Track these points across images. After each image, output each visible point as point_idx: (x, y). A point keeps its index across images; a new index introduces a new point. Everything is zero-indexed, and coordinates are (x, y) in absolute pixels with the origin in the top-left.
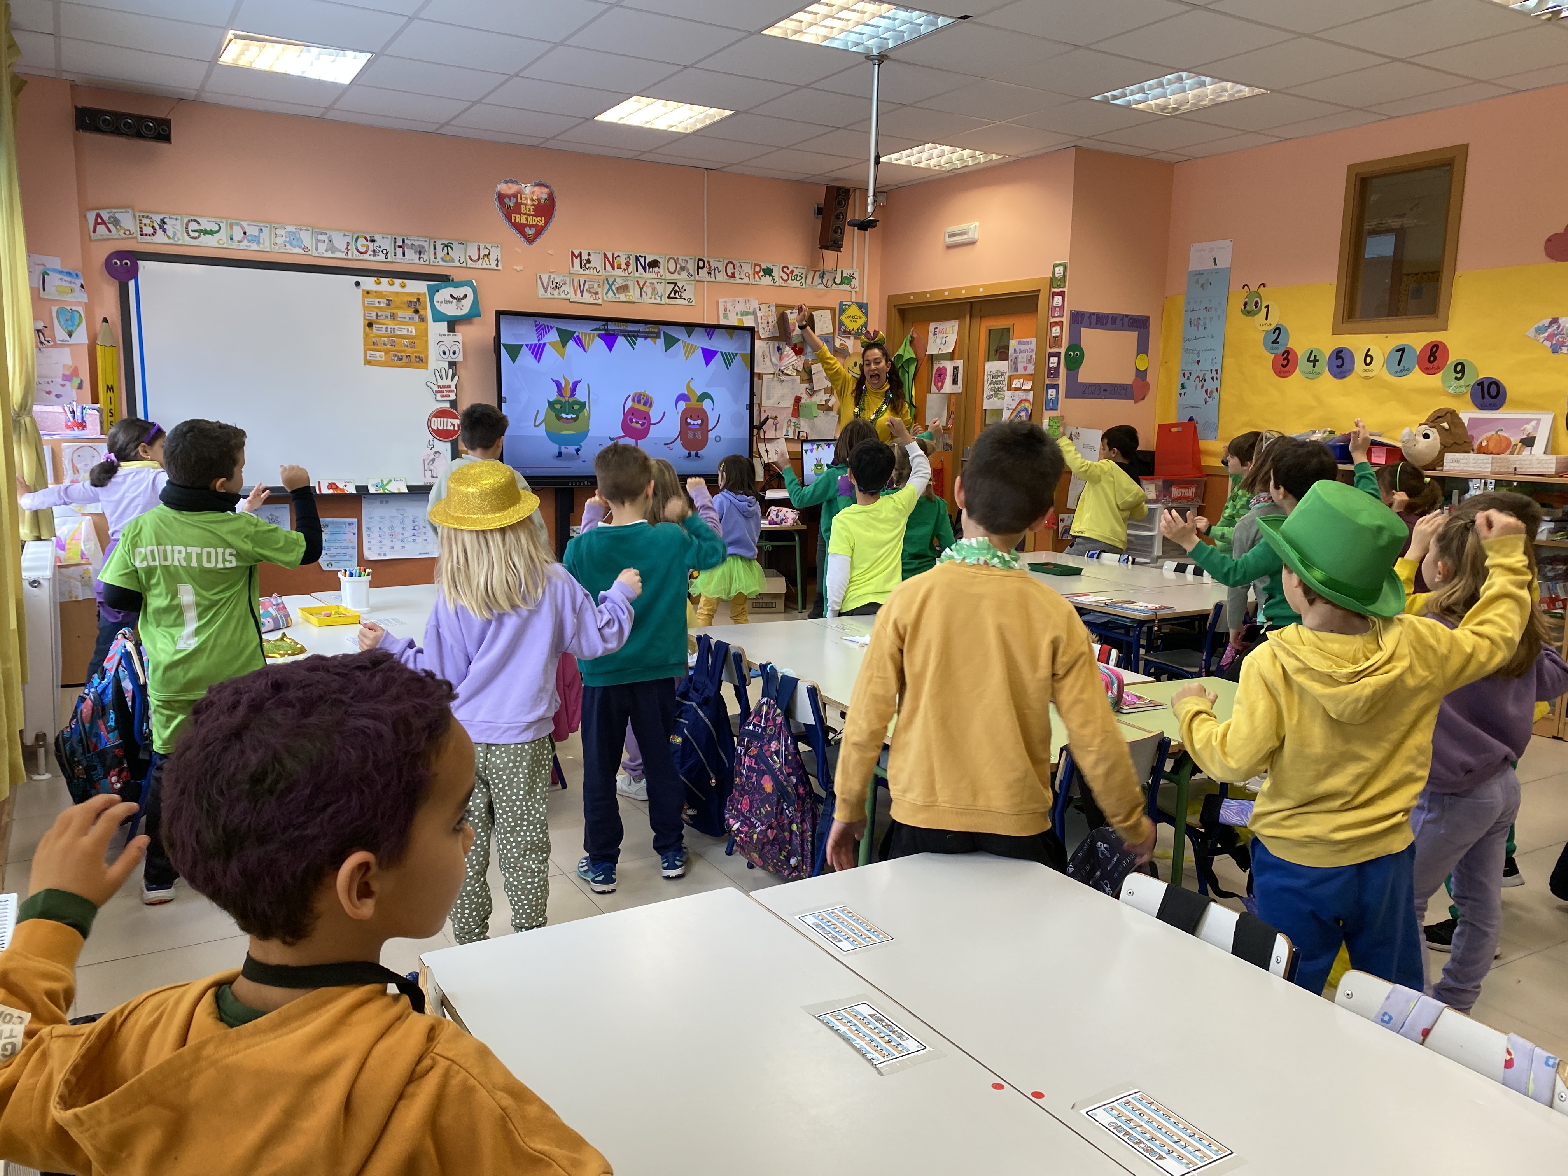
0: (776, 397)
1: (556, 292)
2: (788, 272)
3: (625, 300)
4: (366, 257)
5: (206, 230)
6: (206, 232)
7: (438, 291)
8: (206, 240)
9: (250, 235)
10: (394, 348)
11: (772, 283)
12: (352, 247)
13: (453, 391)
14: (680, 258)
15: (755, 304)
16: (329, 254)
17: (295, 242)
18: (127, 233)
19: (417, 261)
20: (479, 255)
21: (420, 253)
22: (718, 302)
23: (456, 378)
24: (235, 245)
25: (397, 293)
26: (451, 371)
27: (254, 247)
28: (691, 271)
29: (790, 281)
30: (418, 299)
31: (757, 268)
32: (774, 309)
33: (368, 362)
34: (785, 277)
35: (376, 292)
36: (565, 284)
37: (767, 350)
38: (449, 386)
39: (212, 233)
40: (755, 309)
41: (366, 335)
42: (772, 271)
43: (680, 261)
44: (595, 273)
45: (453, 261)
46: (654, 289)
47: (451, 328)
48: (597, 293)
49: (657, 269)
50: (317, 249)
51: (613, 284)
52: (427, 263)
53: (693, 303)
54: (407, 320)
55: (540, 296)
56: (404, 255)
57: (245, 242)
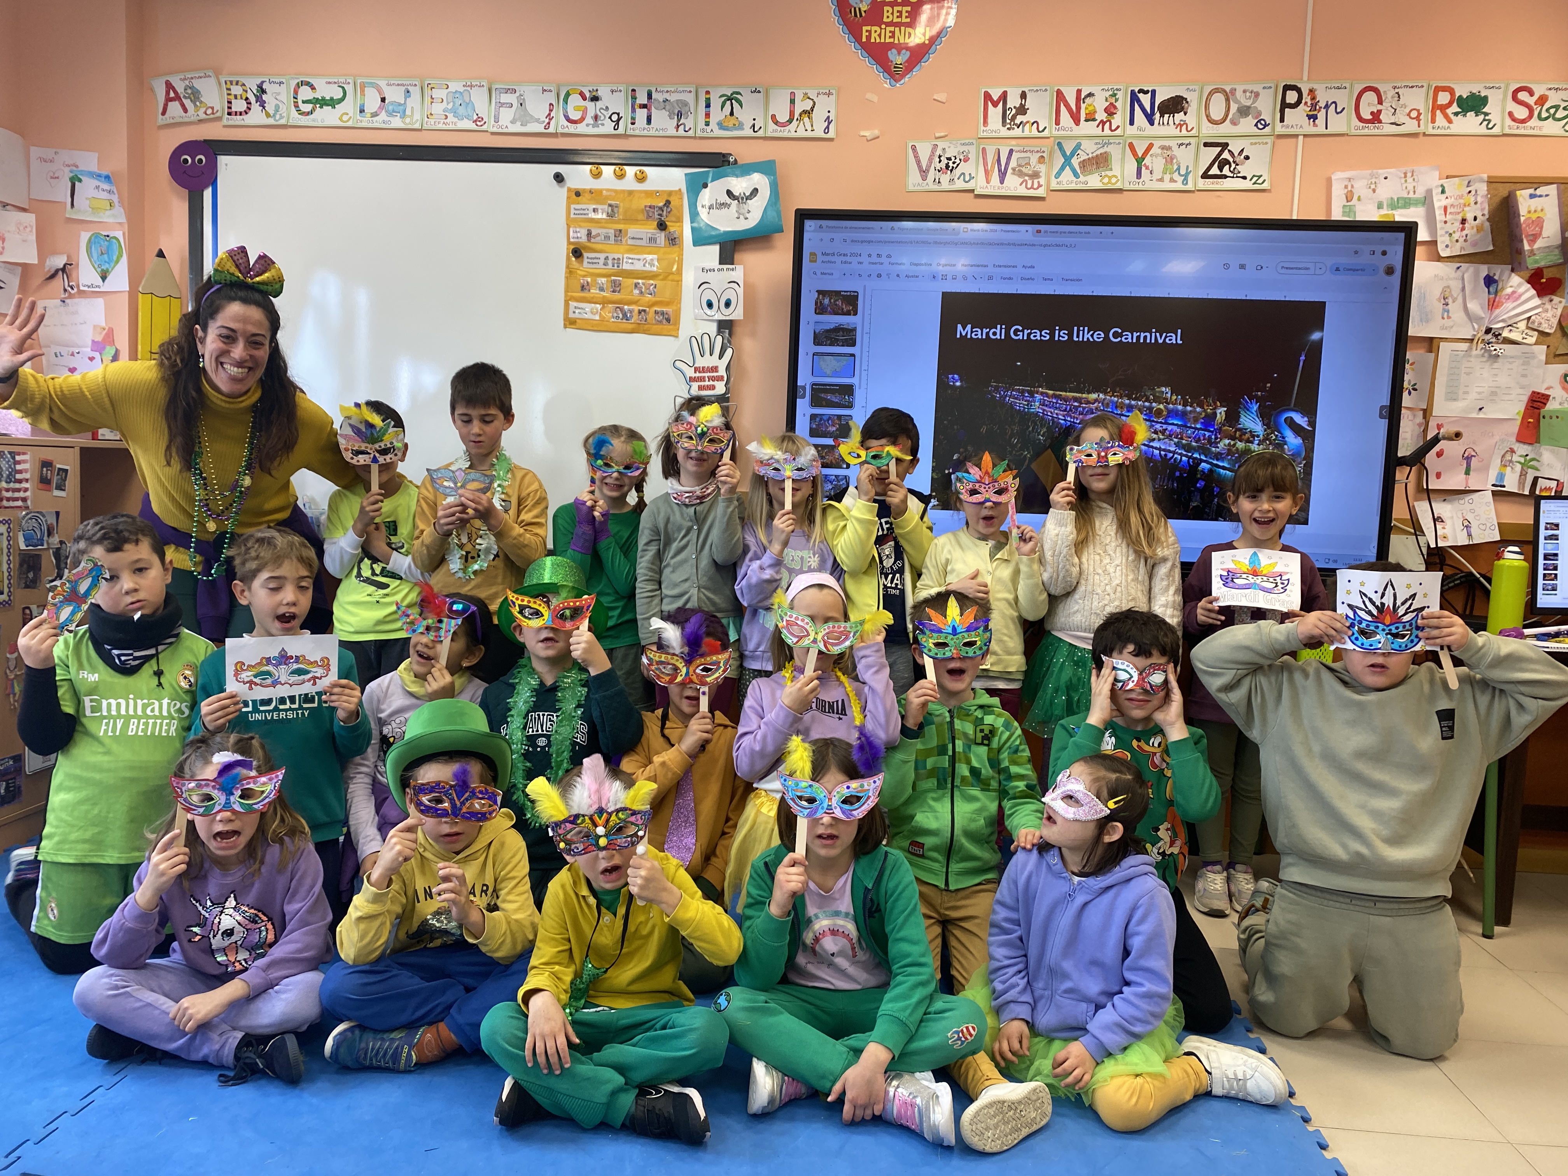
0: (1473, 396)
1: (945, 178)
2: (1531, 101)
3: (1099, 185)
4: (581, 128)
5: (323, 99)
6: (323, 102)
7: (705, 186)
8: (326, 116)
9: (392, 103)
10: (617, 296)
11: (1483, 130)
12: (559, 114)
13: (720, 378)
14: (1240, 89)
15: (1430, 179)
16: (517, 128)
17: (461, 110)
18: (209, 111)
19: (673, 132)
20: (792, 113)
21: (680, 115)
22: (1329, 181)
23: (729, 352)
24: (365, 121)
25: (631, 193)
26: (719, 338)
27: (397, 122)
28: (1266, 116)
29: (1534, 122)
30: (668, 203)
31: (1443, 98)
32: (1483, 188)
33: (570, 323)
34: (1521, 113)
35: (591, 192)
36: (966, 160)
37: (1456, 286)
38: (715, 369)
39: (332, 103)
40: (1429, 192)
41: (570, 272)
42: (1484, 101)
43: (1239, 94)
44: (1035, 132)
45: (740, 126)
46: (1170, 160)
47: (727, 257)
48: (1035, 175)
49: (1179, 116)
50: (497, 121)
51: (1073, 154)
52: (691, 133)
53: (1265, 186)
54: (643, 243)
55: (911, 188)
56: (649, 120)
57: (383, 116)
